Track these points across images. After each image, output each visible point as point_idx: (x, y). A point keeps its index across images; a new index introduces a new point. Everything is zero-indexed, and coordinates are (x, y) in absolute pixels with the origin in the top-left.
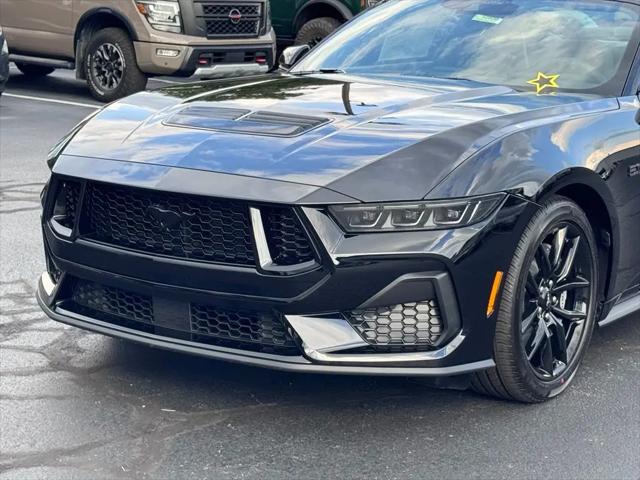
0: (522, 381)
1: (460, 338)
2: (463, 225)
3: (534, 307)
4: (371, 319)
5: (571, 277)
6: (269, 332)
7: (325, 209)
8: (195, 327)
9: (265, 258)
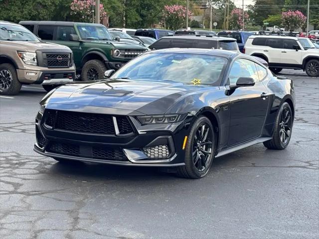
0: (193, 171)
1: (176, 155)
2: (176, 122)
3: (196, 149)
4: (149, 150)
5: (206, 141)
6: (118, 155)
7: (135, 117)
8: (93, 155)
9: (117, 132)
